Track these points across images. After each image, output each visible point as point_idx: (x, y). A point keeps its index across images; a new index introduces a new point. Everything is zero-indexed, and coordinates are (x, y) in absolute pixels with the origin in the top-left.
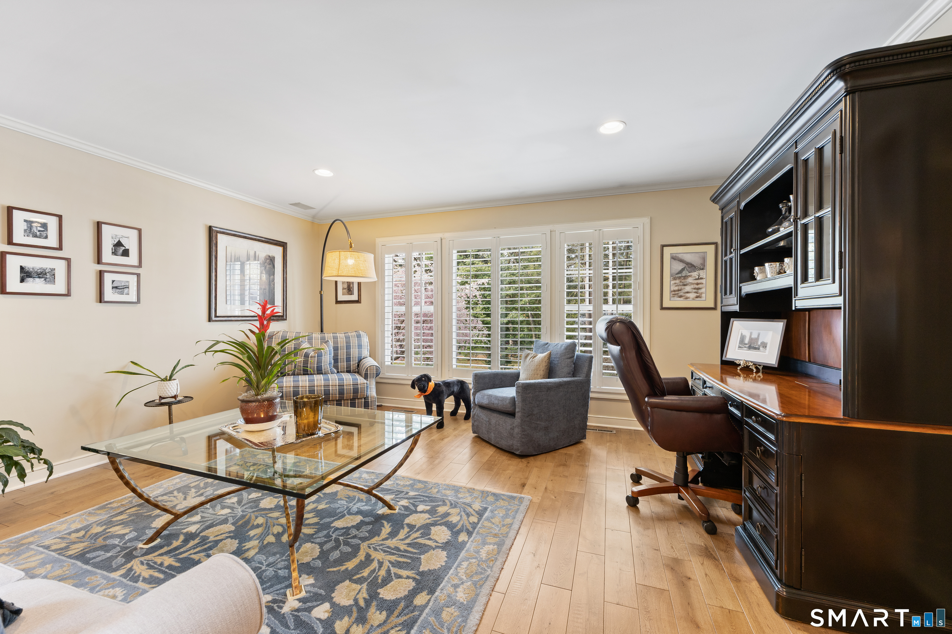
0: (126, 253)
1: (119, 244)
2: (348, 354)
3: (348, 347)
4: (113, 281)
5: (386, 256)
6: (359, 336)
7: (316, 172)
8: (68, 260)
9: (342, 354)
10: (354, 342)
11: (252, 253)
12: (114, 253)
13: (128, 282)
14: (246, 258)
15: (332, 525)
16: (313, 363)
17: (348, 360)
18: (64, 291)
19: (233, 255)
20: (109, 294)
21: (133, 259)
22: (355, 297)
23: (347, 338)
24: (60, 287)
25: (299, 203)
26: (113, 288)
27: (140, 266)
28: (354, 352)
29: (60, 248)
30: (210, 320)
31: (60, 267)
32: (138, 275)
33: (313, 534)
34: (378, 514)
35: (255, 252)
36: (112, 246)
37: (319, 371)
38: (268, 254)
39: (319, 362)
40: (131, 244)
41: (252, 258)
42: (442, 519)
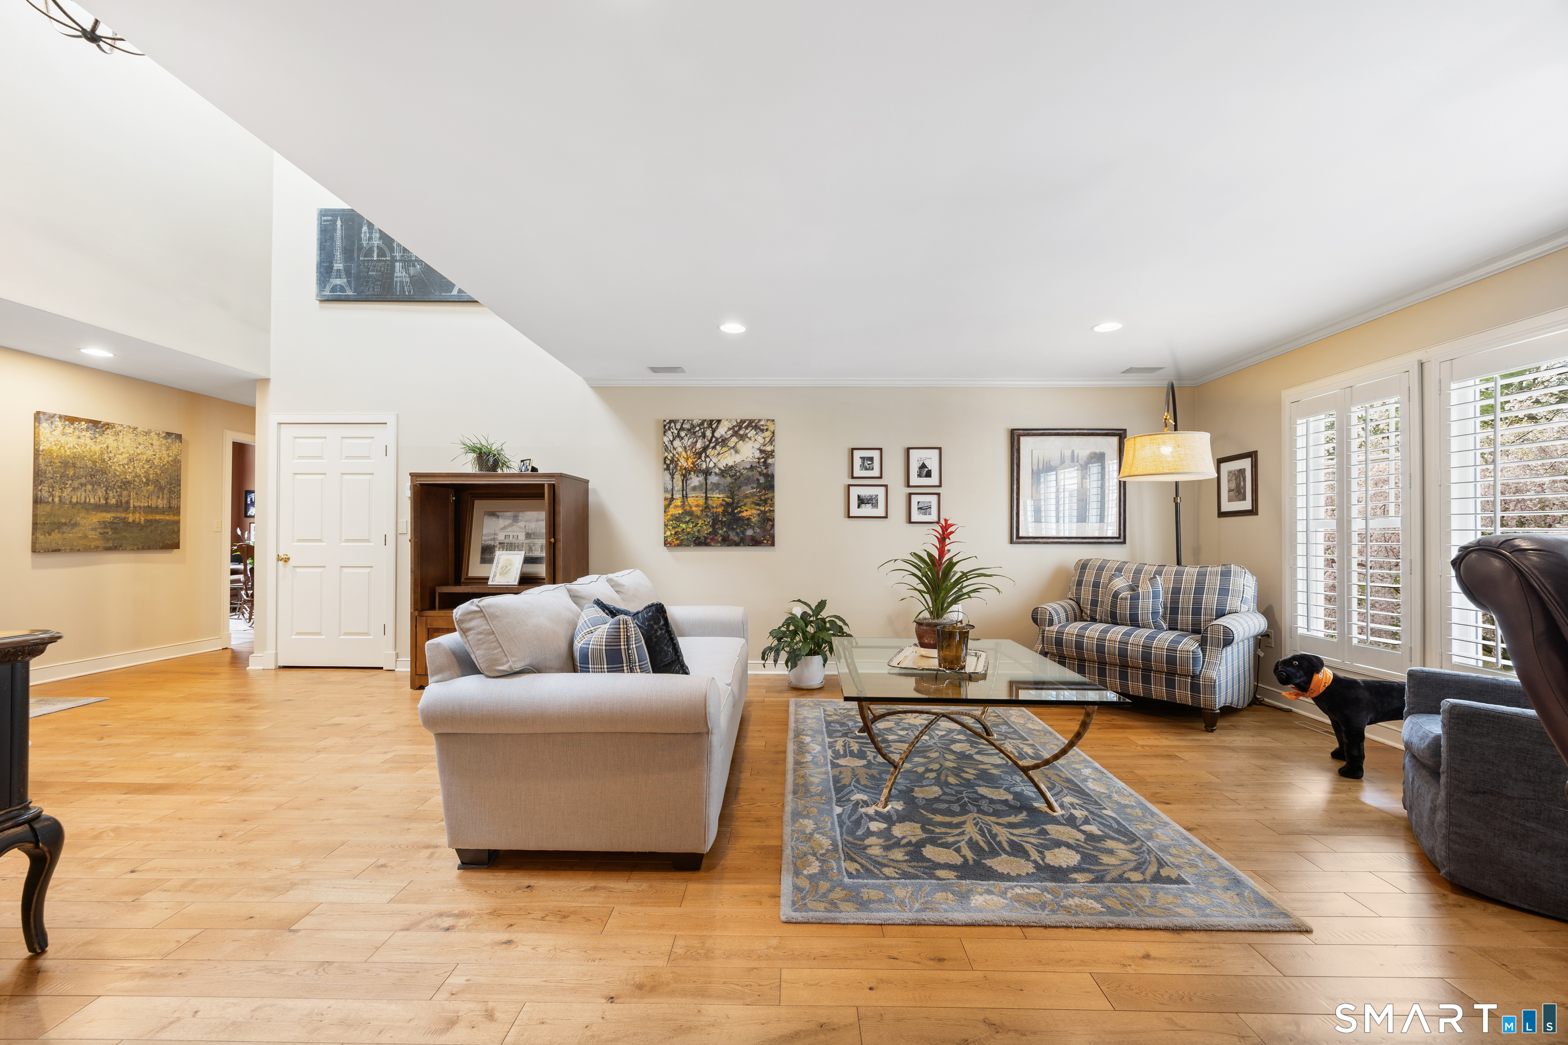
0: (929, 474)
1: (923, 466)
2: (1197, 602)
3: (1199, 591)
4: (919, 502)
5: (1299, 422)
6: (1226, 574)
7: (1097, 329)
8: (886, 486)
9: (1186, 601)
10: (1213, 582)
11: (1068, 453)
12: (920, 476)
13: (930, 502)
14: (1059, 461)
15: (977, 788)
16: (1124, 609)
17: (1197, 611)
18: (883, 515)
19: (1041, 459)
20: (916, 516)
21: (934, 480)
22: (1247, 505)
23: (1202, 576)
24: (880, 511)
25: (1131, 368)
26: (918, 509)
27: (940, 486)
28: (1210, 600)
29: (881, 477)
30: (1012, 542)
31: (880, 492)
32: (939, 494)
33: (952, 785)
34: (1033, 806)
35: (1073, 452)
36: (917, 469)
37: (1134, 622)
38: (1094, 451)
39: (1134, 607)
40: (933, 466)
41: (1068, 462)
42: (1093, 850)
